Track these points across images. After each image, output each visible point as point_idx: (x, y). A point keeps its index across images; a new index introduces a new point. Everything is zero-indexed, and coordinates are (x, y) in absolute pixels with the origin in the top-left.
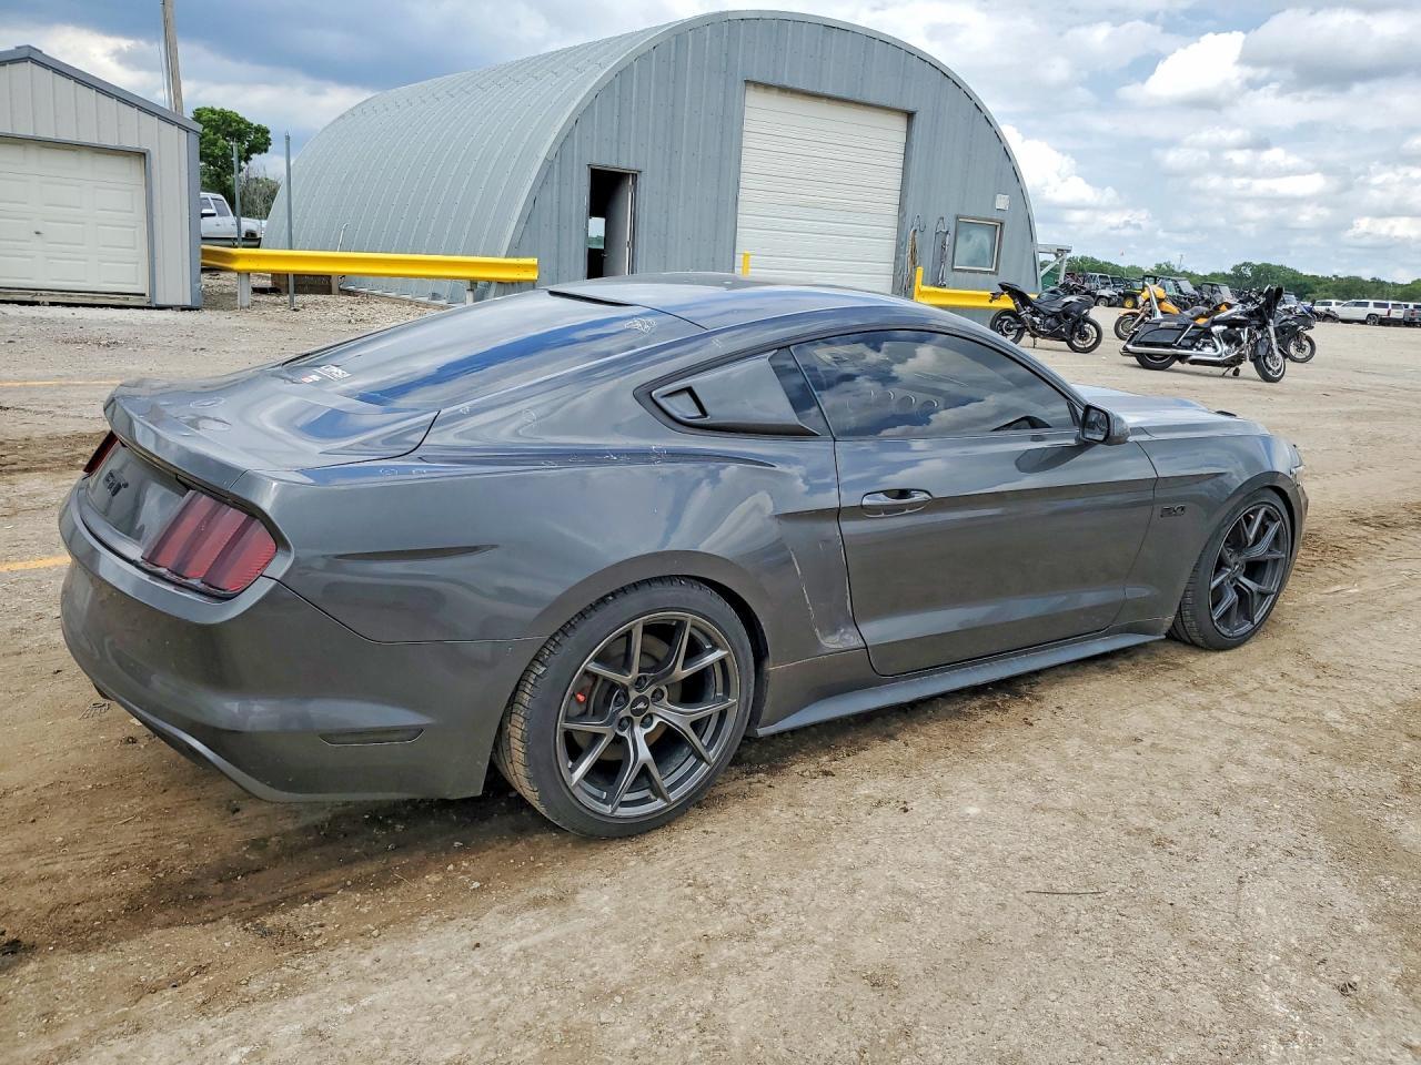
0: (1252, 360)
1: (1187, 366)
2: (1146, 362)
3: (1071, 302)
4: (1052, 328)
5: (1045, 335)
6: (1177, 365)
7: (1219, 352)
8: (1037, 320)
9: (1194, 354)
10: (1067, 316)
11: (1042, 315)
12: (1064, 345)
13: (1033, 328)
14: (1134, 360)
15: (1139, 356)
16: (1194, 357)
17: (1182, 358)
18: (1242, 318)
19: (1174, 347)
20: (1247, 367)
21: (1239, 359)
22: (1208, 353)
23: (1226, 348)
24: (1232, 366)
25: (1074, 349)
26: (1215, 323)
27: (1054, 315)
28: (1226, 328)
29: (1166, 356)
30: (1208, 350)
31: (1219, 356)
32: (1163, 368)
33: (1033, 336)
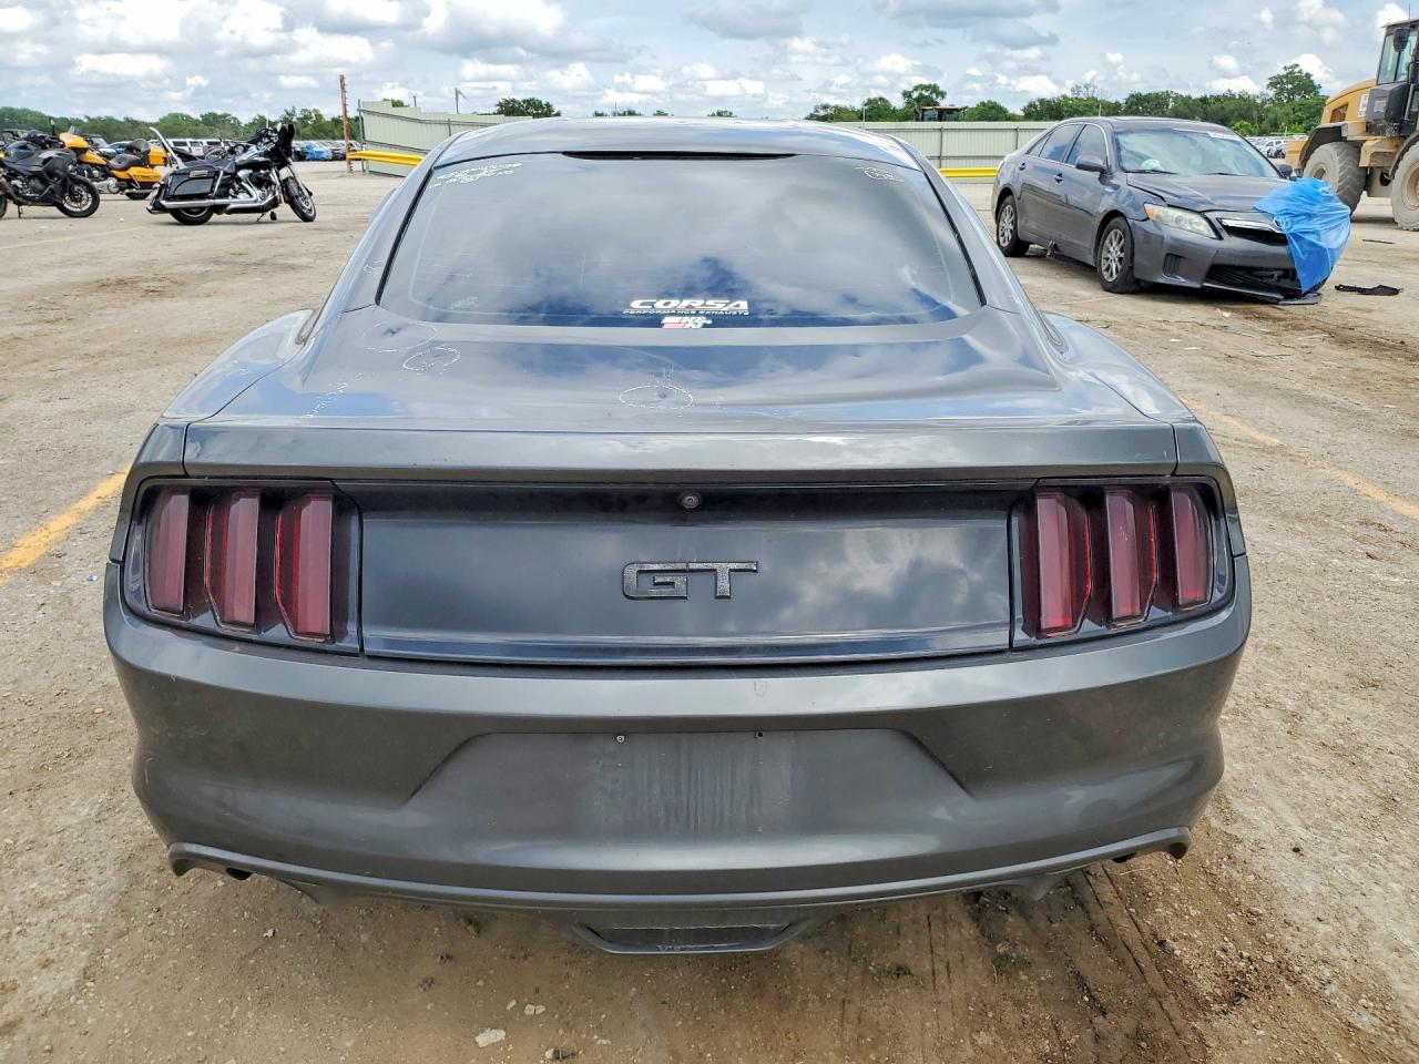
0: (286, 202)
1: (224, 217)
2: (184, 218)
3: (50, 158)
4: (40, 192)
5: (32, 201)
6: (215, 217)
7: (254, 198)
8: (17, 183)
9: (232, 203)
10: (51, 174)
11: (21, 177)
12: (54, 211)
13: (17, 193)
14: (168, 217)
15: (175, 212)
16: (232, 206)
17: (219, 209)
18: (262, 159)
19: (210, 198)
20: (284, 210)
21: (275, 203)
22: (242, 200)
23: (259, 192)
24: (267, 211)
25: (70, 214)
26: (239, 167)
27: (35, 175)
28: (251, 171)
29: (202, 209)
30: (242, 197)
31: (256, 201)
32: (203, 221)
33: (19, 204)
